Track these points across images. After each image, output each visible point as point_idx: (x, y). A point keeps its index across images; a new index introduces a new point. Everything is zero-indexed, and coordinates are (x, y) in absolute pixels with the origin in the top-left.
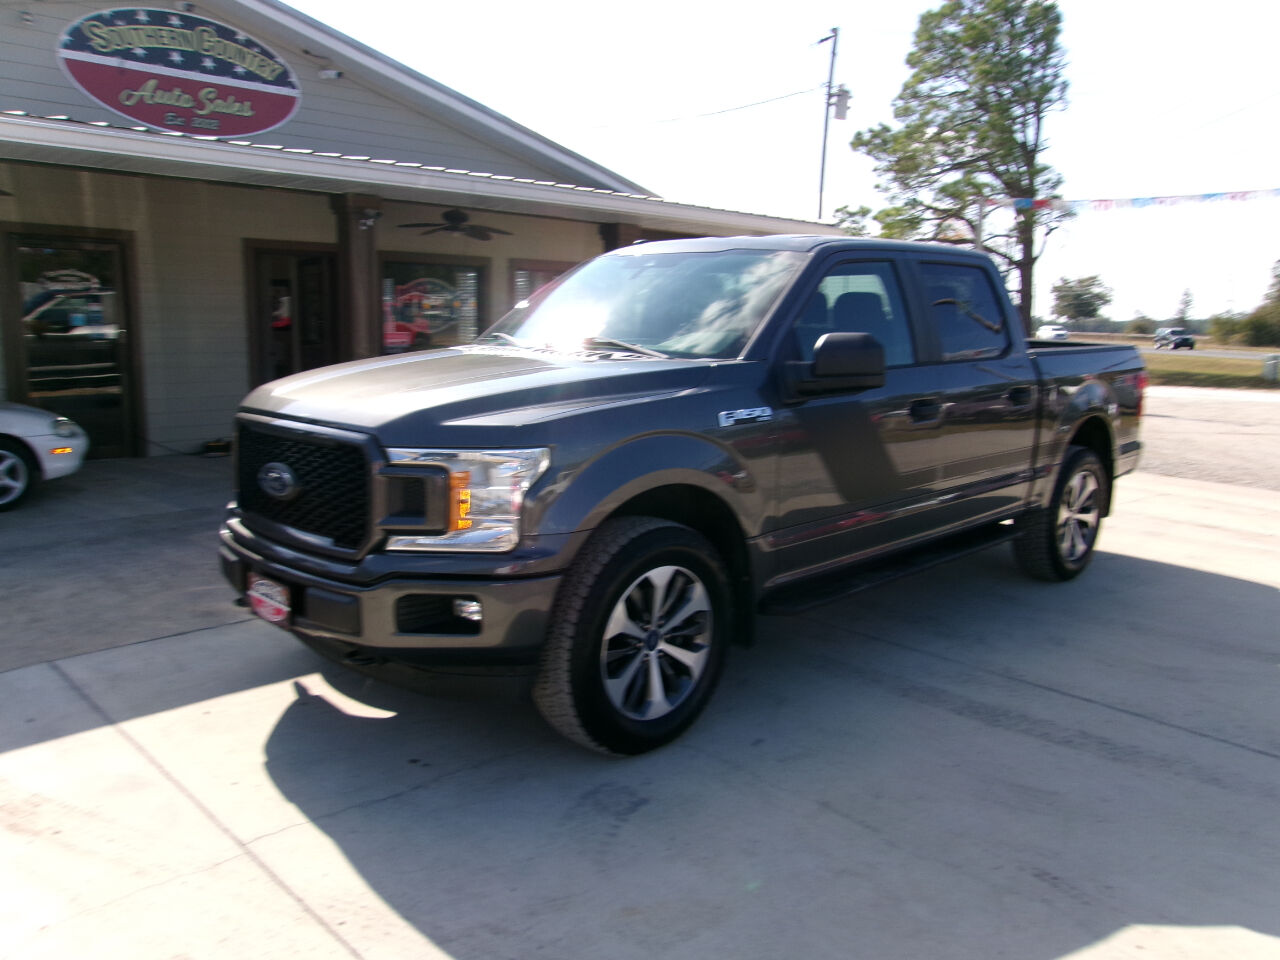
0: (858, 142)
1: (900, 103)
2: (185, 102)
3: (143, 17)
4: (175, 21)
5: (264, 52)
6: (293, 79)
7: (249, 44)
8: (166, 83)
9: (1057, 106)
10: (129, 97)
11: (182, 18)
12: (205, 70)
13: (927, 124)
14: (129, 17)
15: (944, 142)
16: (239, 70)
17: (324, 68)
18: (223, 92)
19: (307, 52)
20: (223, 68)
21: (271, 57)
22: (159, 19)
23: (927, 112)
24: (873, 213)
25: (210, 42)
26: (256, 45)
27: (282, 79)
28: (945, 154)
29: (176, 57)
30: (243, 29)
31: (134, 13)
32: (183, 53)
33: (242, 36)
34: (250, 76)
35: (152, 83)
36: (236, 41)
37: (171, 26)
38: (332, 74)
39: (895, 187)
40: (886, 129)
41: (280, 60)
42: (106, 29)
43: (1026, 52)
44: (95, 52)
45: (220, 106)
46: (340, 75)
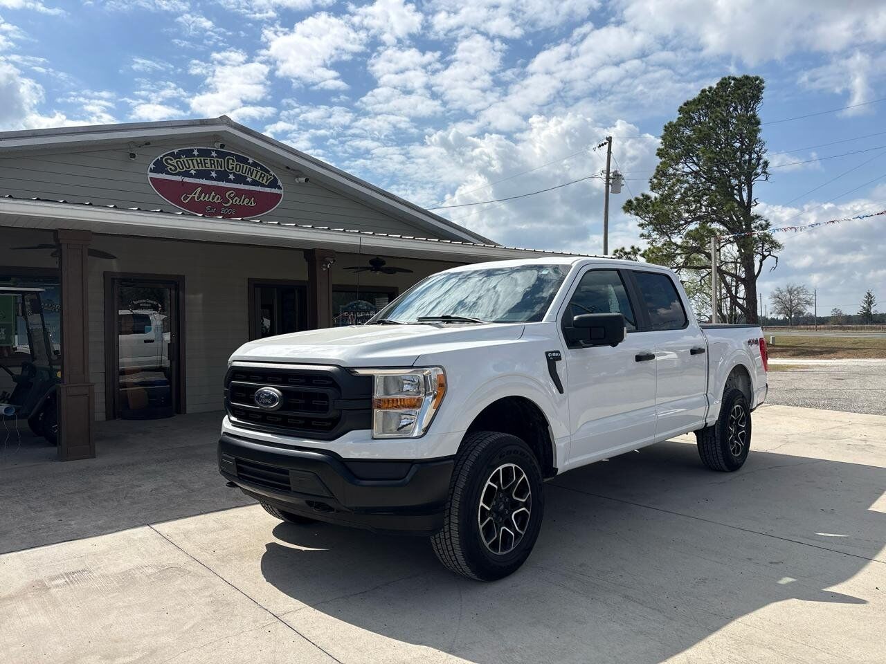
0: (629, 207)
1: (655, 181)
2: (217, 199)
3: (196, 153)
4: (214, 154)
5: (263, 169)
6: (280, 183)
7: (255, 165)
8: (207, 189)
9: (762, 177)
10: (186, 198)
11: (217, 152)
12: (229, 181)
13: (675, 193)
14: (189, 153)
15: (687, 204)
16: (249, 179)
17: (297, 177)
18: (239, 193)
19: (288, 168)
20: (240, 179)
21: (268, 172)
22: (204, 153)
23: (674, 185)
24: (642, 252)
25: (233, 164)
26: (259, 165)
27: (274, 184)
28: (688, 211)
29: (213, 174)
30: (251, 157)
31: (192, 150)
32: (216, 172)
33: (251, 161)
34: (254, 183)
35: (199, 189)
36: (249, 164)
37: (213, 157)
38: (303, 180)
39: (655, 235)
40: (647, 198)
41: (272, 173)
42: (175, 161)
43: (737, 145)
44: (168, 173)
45: (237, 201)
46: (307, 180)
